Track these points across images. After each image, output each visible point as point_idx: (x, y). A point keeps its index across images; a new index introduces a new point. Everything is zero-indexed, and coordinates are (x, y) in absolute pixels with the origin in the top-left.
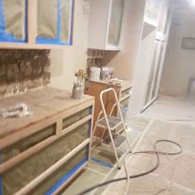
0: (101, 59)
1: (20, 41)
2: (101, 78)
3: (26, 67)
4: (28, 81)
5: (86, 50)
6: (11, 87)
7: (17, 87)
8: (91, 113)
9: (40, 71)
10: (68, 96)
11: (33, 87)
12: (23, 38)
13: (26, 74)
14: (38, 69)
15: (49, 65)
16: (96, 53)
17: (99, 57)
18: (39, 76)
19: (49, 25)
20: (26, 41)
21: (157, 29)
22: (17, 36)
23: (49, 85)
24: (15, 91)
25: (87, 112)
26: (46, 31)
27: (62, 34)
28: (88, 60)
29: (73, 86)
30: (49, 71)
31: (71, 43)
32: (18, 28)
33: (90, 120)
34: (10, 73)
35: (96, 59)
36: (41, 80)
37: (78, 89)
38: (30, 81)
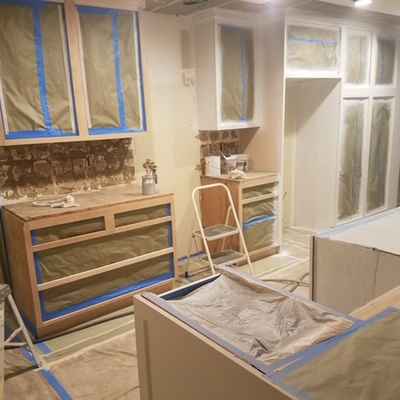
0: (234, 143)
1: (72, 135)
2: (223, 171)
3: (98, 162)
4: (101, 177)
5: (197, 133)
6: (80, 184)
7: (88, 184)
9: (118, 166)
11: (108, 185)
12: (74, 132)
13: (98, 170)
14: (115, 163)
15: (132, 157)
16: (221, 136)
17: (229, 140)
18: (117, 172)
20: (77, 134)
21: (343, 80)
22: (66, 130)
24: (85, 189)
26: (103, 120)
27: (128, 120)
28: (203, 146)
30: (132, 165)
32: (66, 122)
33: (170, 223)
34: (76, 168)
35: (221, 144)
36: (121, 176)
38: (104, 178)
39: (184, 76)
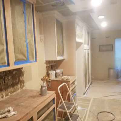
0: (54, 65)
1: (5, 66)
2: (56, 77)
3: (9, 80)
4: (10, 88)
5: (45, 62)
7: (4, 94)
8: (54, 103)
10: (38, 94)
12: (6, 64)
13: (9, 85)
14: (16, 79)
16: (51, 62)
18: (17, 84)
19: (22, 53)
23: (24, 88)
24: (2, 97)
25: (52, 103)
26: (20, 57)
28: (47, 67)
29: (41, 87)
30: (23, 79)
31: (36, 61)
33: (54, 108)
35: (51, 66)
36: (19, 86)
37: (44, 88)
39: (40, 38)
